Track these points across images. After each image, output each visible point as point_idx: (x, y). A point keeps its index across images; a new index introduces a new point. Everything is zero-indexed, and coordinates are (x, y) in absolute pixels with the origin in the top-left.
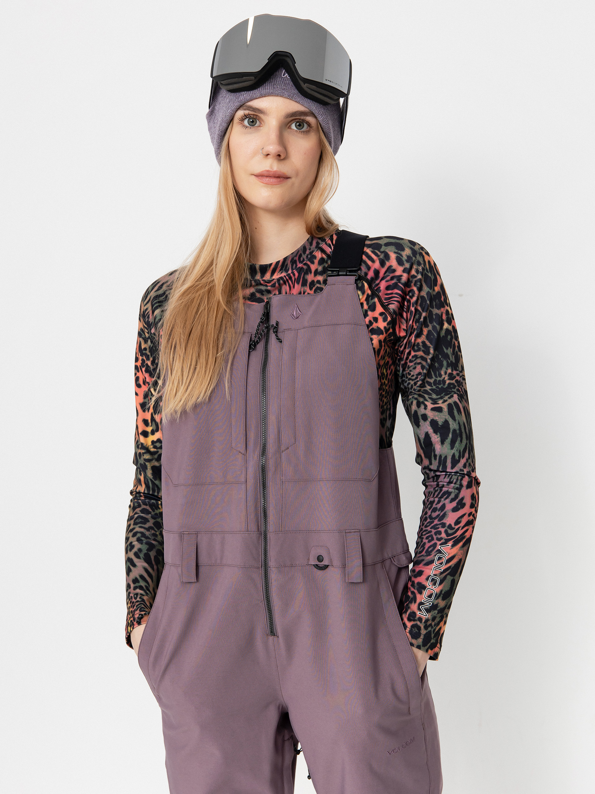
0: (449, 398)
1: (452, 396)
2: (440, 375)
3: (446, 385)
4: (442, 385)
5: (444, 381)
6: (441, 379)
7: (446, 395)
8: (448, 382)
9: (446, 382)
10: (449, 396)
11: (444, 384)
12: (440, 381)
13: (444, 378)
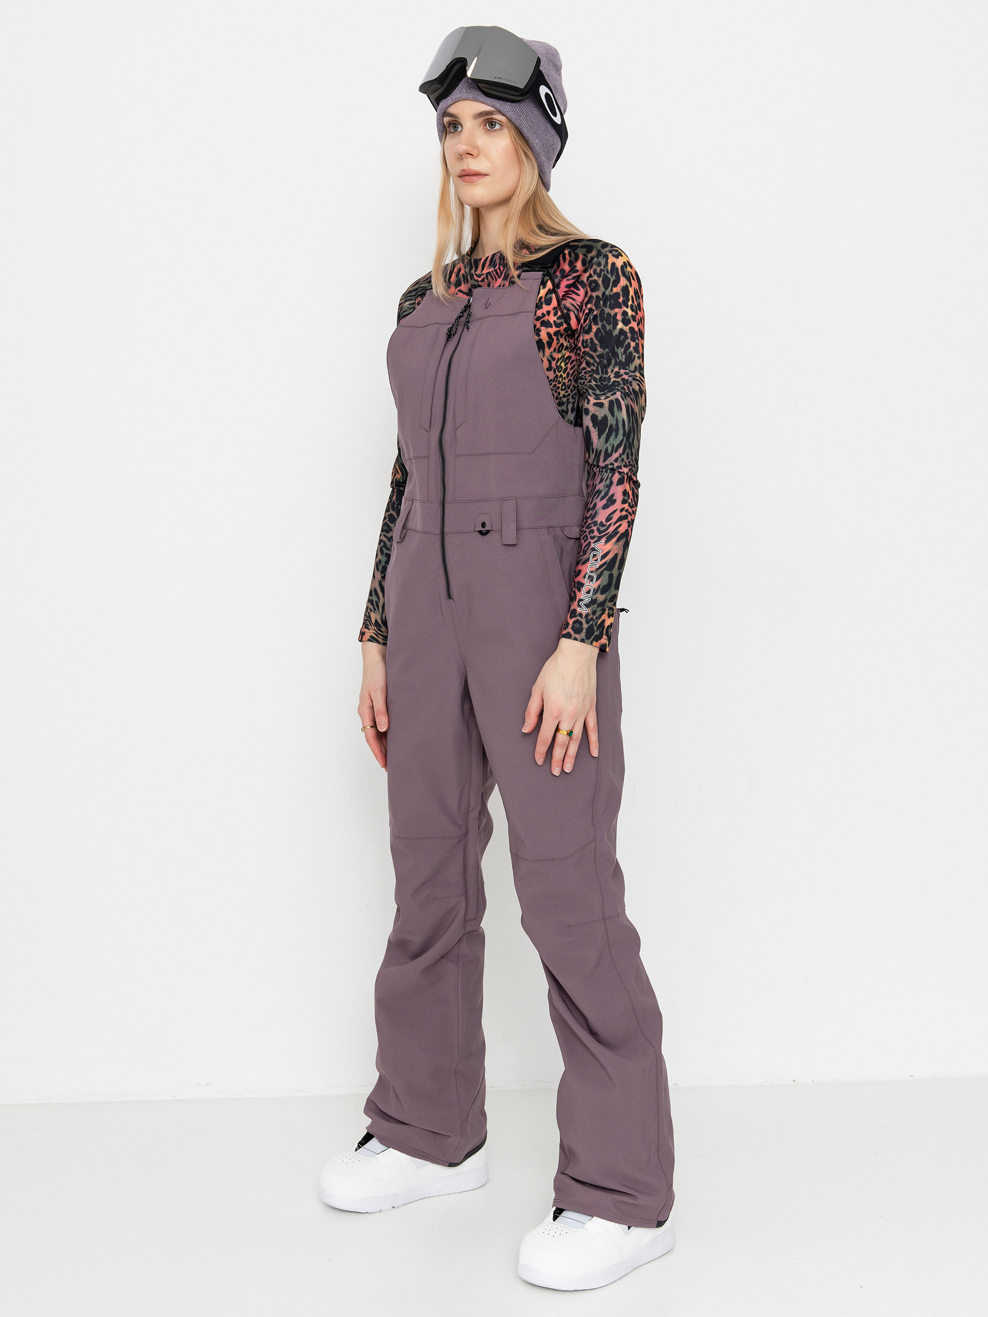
0: (612, 395)
1: (615, 393)
2: (607, 373)
3: (611, 383)
4: (607, 382)
5: (609, 379)
6: (607, 376)
7: (609, 392)
8: (613, 379)
9: (611, 380)
10: (612, 393)
11: (609, 382)
12: (605, 378)
13: (610, 376)
